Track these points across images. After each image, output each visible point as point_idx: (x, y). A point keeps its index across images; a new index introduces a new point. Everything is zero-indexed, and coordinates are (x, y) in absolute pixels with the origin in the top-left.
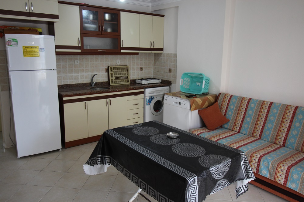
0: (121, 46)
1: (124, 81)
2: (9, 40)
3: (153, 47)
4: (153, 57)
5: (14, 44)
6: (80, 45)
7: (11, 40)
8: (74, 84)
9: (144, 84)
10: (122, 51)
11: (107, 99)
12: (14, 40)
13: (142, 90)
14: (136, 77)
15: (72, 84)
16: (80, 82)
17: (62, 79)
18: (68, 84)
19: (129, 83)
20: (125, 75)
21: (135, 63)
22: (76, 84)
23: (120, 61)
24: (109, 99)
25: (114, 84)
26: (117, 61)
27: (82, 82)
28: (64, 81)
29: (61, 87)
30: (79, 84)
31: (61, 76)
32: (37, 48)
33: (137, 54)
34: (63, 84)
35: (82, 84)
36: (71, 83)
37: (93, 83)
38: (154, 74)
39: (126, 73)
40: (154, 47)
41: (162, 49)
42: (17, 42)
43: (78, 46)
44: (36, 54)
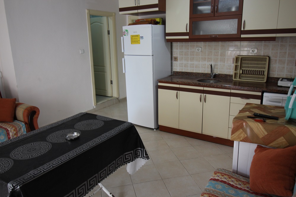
0: (242, 29)
2: (125, 31)
5: (126, 34)
8: (193, 73)
10: (242, 36)
13: (260, 94)
15: (192, 73)
16: (200, 72)
18: (189, 71)
19: (265, 81)
20: (262, 70)
22: (195, 73)
23: (257, 50)
24: (204, 94)
25: (238, 79)
27: (203, 72)
28: (185, 68)
29: (181, 74)
30: (199, 73)
31: (183, 63)
32: (139, 36)
33: (273, 39)
34: (184, 71)
35: (202, 73)
36: (191, 71)
37: (212, 74)
39: (266, 66)
43: (186, 32)
44: (138, 42)
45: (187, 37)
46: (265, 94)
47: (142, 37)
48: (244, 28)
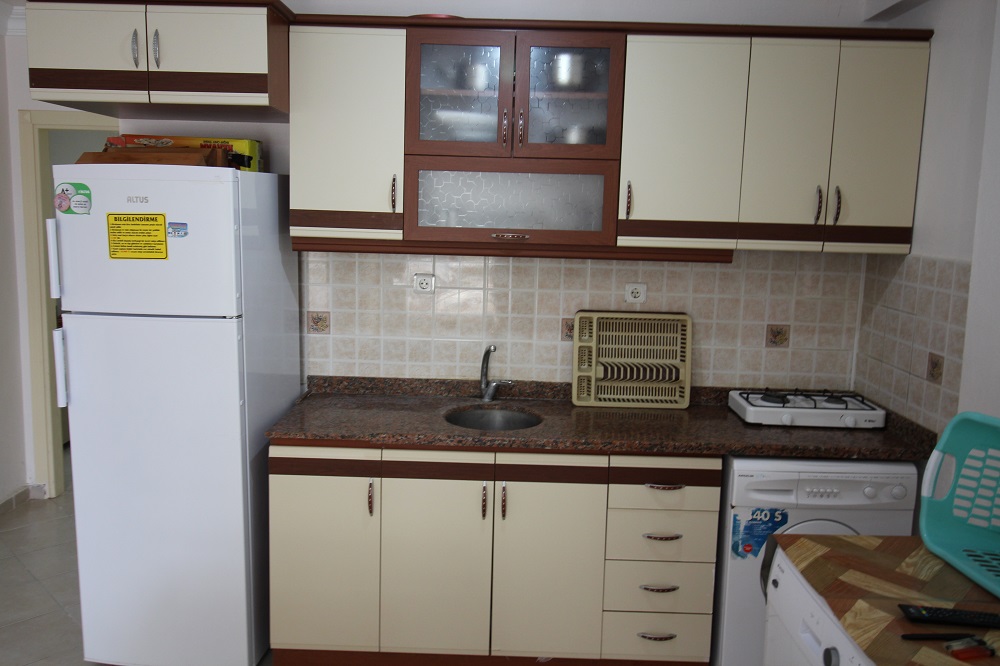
0: (622, 215)
1: (658, 391)
2: (65, 187)
3: (830, 222)
4: (863, 275)
5: (80, 204)
6: (399, 209)
7: (71, 188)
8: (404, 380)
9: (758, 426)
10: (623, 241)
11: (490, 484)
12: (79, 187)
13: (716, 464)
14: (742, 376)
15: (396, 379)
16: (433, 375)
17: (357, 355)
18: (382, 376)
19: (685, 403)
20: (668, 362)
21: (738, 301)
22: (412, 381)
23: (648, 290)
24: (498, 484)
25: (592, 402)
26: (629, 288)
28: (363, 361)
29: (346, 388)
30: (427, 380)
31: (353, 341)
32: (160, 220)
33: (725, 256)
34: (357, 375)
35: (443, 382)
36: (392, 374)
37: (488, 384)
38: (859, 371)
39: (679, 349)
40: (836, 219)
41: (903, 235)
42: (89, 196)
43: (390, 211)
44: (153, 249)
45: (396, 235)
46: (739, 466)
47: (180, 228)
48: (628, 213)
